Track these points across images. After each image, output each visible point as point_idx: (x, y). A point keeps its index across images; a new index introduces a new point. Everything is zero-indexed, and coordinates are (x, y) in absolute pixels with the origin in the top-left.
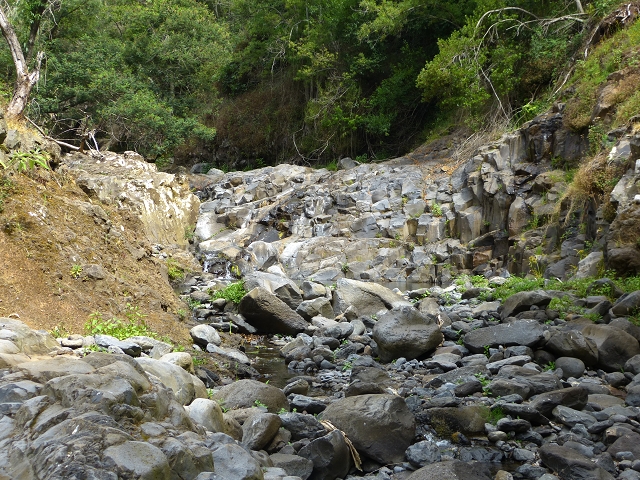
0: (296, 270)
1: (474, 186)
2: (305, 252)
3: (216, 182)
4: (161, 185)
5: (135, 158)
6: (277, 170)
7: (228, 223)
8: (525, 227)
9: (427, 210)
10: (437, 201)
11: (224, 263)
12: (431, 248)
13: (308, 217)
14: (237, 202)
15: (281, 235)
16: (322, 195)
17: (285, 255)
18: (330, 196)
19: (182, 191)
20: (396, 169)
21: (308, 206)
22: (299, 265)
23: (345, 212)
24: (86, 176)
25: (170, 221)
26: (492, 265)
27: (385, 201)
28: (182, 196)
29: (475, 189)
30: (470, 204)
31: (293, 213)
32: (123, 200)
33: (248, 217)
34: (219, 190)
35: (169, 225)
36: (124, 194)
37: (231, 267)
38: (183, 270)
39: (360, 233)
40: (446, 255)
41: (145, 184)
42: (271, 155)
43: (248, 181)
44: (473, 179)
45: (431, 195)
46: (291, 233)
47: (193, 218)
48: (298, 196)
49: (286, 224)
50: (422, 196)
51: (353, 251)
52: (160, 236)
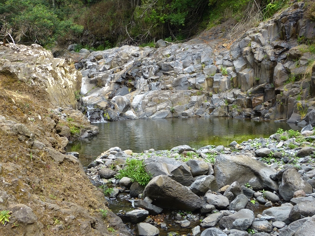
0: (142, 113)
1: (247, 56)
2: (146, 101)
3: (86, 57)
4: (57, 66)
5: (38, 48)
6: (122, 49)
7: (97, 84)
8: (285, 82)
9: (218, 71)
10: (224, 66)
11: (99, 112)
12: (223, 95)
13: (145, 78)
14: (101, 69)
15: (130, 90)
16: (152, 64)
17: (134, 103)
18: (158, 65)
19: (70, 69)
20: (195, 47)
21: (144, 71)
22: (144, 109)
23: (168, 75)
24: (8, 64)
25: (65, 90)
26: (265, 106)
27: (191, 66)
28: (71, 72)
29: (249, 58)
30: (245, 67)
31: (136, 76)
32: (34, 79)
33: (109, 79)
34: (89, 63)
35: (65, 93)
36: (34, 75)
37: (104, 114)
38: (79, 128)
39: (179, 87)
40: (233, 99)
41: (48, 67)
42: (113, 39)
43: (106, 57)
44: (246, 51)
45: (219, 62)
46: (136, 89)
47: (78, 85)
48: (138, 65)
49: (132, 83)
50: (214, 63)
51: (176, 99)
52: (60, 101)
